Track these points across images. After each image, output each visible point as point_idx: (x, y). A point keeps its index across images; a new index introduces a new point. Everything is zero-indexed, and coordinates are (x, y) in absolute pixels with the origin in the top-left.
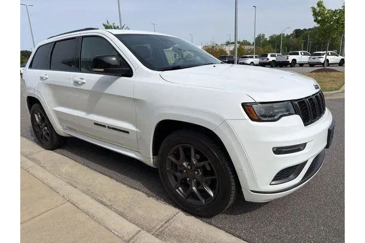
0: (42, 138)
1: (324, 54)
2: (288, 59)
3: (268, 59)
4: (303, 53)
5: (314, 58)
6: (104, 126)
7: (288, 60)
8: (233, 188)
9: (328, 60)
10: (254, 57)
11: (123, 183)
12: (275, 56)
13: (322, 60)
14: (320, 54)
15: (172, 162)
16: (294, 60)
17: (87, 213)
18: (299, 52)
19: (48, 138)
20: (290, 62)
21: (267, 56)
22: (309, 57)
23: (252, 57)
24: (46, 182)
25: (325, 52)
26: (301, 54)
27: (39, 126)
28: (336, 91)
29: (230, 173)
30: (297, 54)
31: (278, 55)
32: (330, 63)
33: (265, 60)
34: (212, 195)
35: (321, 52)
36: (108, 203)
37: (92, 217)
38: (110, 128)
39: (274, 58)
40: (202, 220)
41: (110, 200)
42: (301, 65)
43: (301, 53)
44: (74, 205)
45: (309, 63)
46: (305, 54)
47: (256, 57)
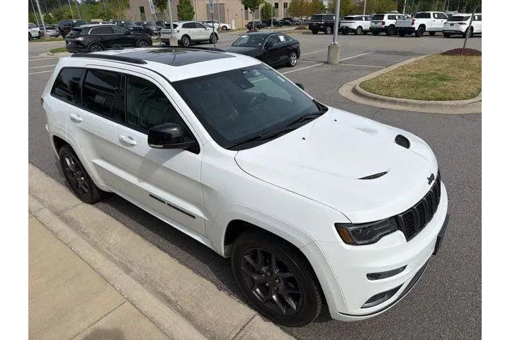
0: (77, 187)
1: (468, 18)
2: (413, 24)
3: (384, 23)
4: (436, 16)
5: (452, 25)
6: (163, 202)
7: (413, 26)
8: (319, 306)
9: (472, 28)
10: (364, 18)
11: (188, 267)
12: (395, 19)
13: (463, 28)
14: (461, 18)
15: (248, 263)
16: (423, 26)
17: (151, 320)
18: (432, 13)
19: (86, 190)
20: (416, 29)
21: (382, 17)
22: (445, 21)
23: (360, 19)
24: (95, 266)
25: (471, 15)
26: (434, 17)
27: (72, 173)
28: (472, 100)
29: (317, 293)
30: (428, 16)
31: (399, 17)
32: (474, 31)
33: (379, 25)
34: (295, 308)
35: (464, 15)
36: (173, 298)
37: (157, 325)
38: (170, 205)
39: (393, 22)
40: (281, 328)
41: (174, 294)
42: (432, 33)
43: (434, 14)
44: (135, 306)
45: (443, 31)
46: (440, 17)
47: (366, 19)
